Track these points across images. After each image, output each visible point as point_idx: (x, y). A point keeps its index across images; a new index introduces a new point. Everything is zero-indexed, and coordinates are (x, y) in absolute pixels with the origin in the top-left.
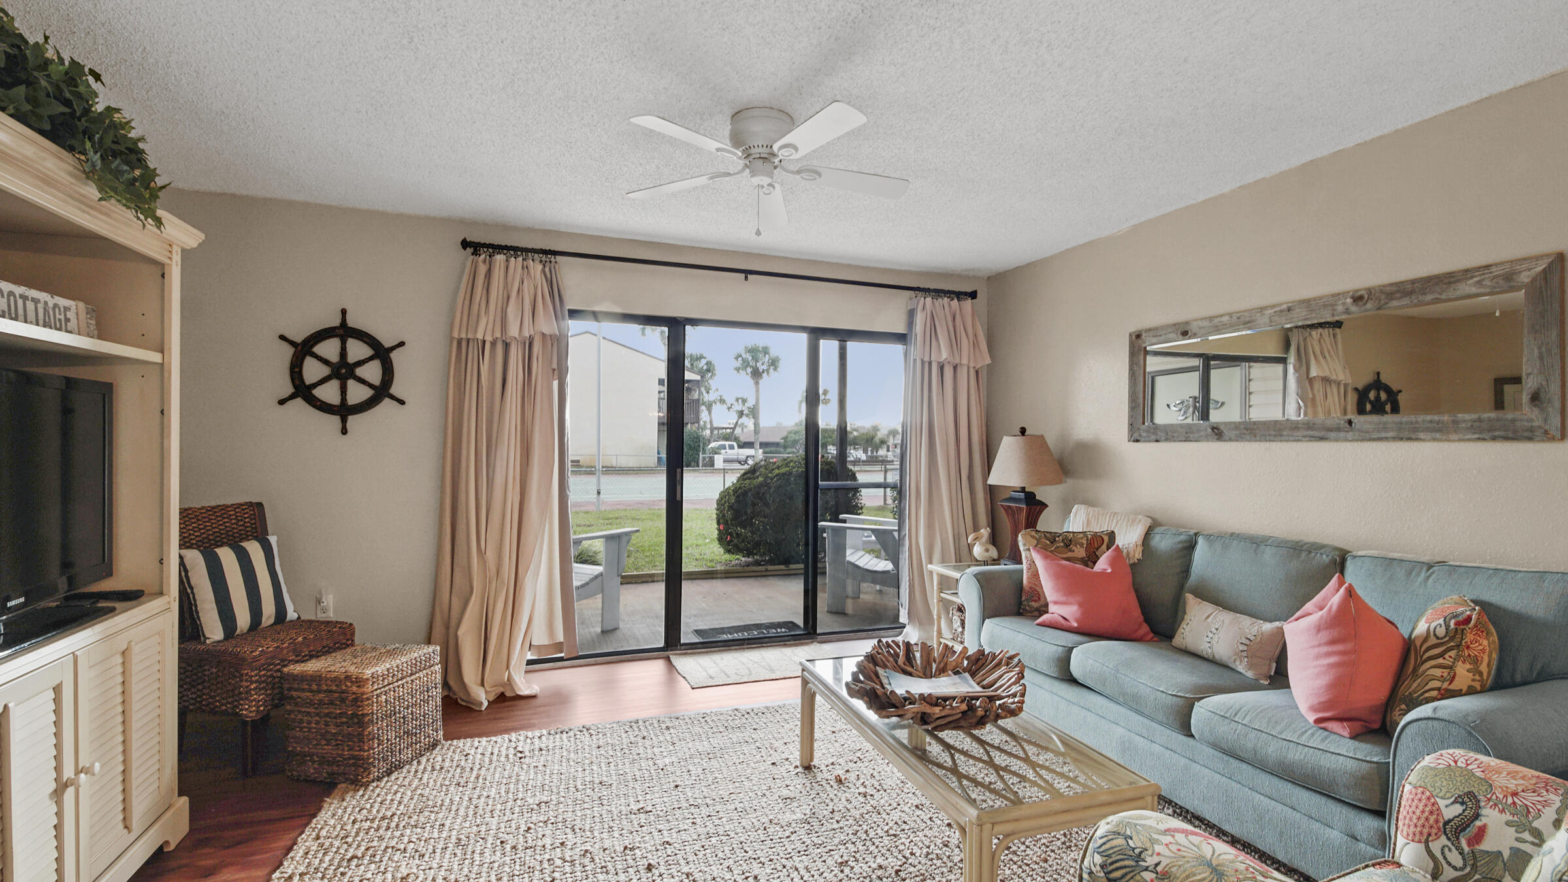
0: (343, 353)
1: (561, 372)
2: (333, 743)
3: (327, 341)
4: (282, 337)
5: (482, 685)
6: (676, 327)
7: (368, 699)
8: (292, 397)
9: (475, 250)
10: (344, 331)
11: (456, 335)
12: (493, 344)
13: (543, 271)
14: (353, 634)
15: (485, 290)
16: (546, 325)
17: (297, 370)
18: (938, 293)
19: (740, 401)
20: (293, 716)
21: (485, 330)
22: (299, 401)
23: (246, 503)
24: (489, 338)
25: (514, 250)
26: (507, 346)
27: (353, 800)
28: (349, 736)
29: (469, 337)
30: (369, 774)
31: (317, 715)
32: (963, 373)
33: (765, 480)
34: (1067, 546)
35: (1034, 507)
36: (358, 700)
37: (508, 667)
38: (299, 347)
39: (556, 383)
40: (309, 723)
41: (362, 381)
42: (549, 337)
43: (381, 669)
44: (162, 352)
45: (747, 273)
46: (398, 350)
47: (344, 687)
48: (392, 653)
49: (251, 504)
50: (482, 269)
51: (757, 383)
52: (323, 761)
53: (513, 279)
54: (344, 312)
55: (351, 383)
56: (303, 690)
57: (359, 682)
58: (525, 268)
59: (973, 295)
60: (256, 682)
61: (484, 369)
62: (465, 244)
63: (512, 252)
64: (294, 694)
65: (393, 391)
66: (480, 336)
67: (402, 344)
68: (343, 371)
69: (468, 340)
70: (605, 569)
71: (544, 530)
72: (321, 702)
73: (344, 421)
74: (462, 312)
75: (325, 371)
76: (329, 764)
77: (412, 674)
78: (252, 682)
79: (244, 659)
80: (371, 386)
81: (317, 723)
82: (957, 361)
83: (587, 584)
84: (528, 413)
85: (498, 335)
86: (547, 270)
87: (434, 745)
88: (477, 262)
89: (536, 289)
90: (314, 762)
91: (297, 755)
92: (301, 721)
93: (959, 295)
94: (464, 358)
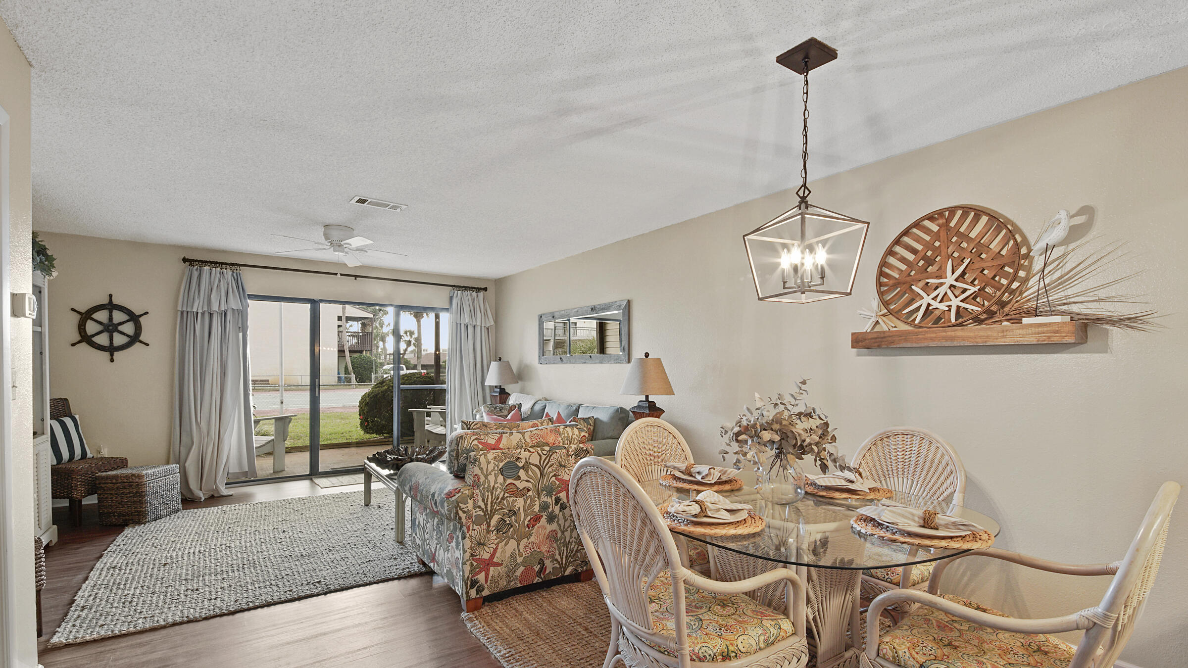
0: (111, 318)
1: (244, 329)
2: (126, 506)
3: (99, 312)
4: (73, 310)
5: (201, 490)
6: (314, 304)
7: (144, 484)
8: (79, 342)
9: (191, 263)
10: (111, 306)
11: (180, 308)
12: (203, 314)
13: (232, 275)
14: (127, 463)
15: (197, 285)
16: (234, 303)
17: (83, 327)
18: (466, 288)
19: (408, 333)
20: (102, 496)
21: (198, 306)
22: (84, 344)
23: (59, 399)
24: (200, 311)
25: (216, 264)
26: (211, 315)
27: (139, 529)
28: (135, 502)
29: (188, 310)
30: (146, 518)
31: (116, 494)
32: (478, 329)
33: (388, 388)
34: (501, 410)
35: (503, 395)
36: (139, 485)
37: (215, 482)
38: (84, 316)
39: (241, 334)
40: (112, 498)
41: (123, 334)
42: (236, 311)
43: (150, 472)
44: (41, 326)
45: (356, 277)
46: (144, 316)
47: (131, 480)
48: (154, 467)
49: (61, 399)
50: (196, 274)
51: (418, 321)
52: (120, 515)
53: (215, 277)
54: (111, 296)
55: (115, 334)
56: (108, 483)
57: (140, 476)
58: (222, 273)
59: (485, 289)
60: (80, 481)
61: (198, 327)
62: (185, 260)
63: (213, 265)
64: (103, 485)
65: (141, 338)
66: (195, 310)
67: (147, 313)
68: (111, 328)
69: (188, 312)
70: (275, 437)
71: (235, 414)
72: (118, 488)
73: (112, 355)
74: (184, 297)
75: (99, 328)
76: (124, 516)
77: (165, 476)
78: (78, 482)
79: (73, 471)
80: (128, 336)
81: (116, 498)
82: (474, 323)
83: (264, 445)
84: (224, 352)
85: (206, 309)
86: (235, 274)
87: (178, 511)
88: (192, 270)
89: (228, 284)
90: (115, 516)
91: (106, 514)
92: (107, 498)
93: (479, 290)
94: (185, 319)
